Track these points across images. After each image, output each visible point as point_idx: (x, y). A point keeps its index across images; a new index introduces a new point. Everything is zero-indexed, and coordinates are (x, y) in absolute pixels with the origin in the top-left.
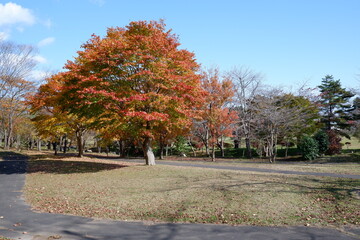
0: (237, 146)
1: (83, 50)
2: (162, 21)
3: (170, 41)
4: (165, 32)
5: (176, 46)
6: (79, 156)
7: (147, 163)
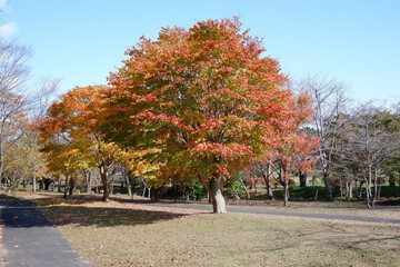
0: (303, 183)
1: (129, 57)
2: (236, 18)
3: (252, 47)
4: (240, 33)
5: (259, 52)
6: (103, 200)
7: (215, 211)
